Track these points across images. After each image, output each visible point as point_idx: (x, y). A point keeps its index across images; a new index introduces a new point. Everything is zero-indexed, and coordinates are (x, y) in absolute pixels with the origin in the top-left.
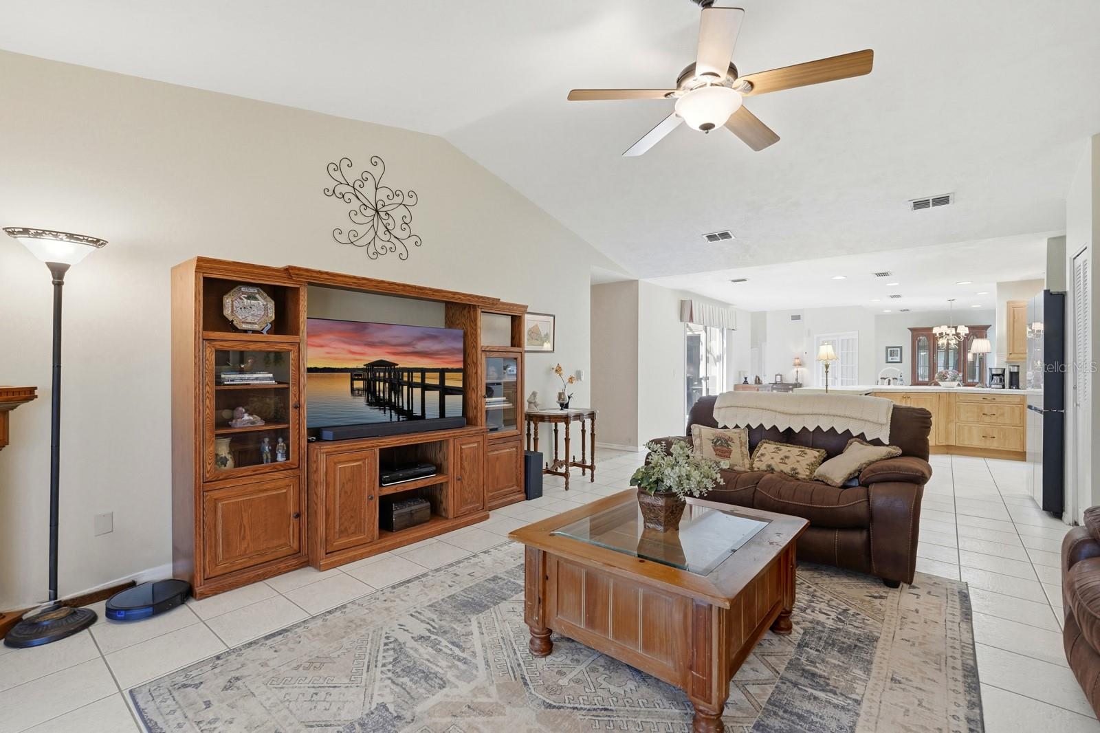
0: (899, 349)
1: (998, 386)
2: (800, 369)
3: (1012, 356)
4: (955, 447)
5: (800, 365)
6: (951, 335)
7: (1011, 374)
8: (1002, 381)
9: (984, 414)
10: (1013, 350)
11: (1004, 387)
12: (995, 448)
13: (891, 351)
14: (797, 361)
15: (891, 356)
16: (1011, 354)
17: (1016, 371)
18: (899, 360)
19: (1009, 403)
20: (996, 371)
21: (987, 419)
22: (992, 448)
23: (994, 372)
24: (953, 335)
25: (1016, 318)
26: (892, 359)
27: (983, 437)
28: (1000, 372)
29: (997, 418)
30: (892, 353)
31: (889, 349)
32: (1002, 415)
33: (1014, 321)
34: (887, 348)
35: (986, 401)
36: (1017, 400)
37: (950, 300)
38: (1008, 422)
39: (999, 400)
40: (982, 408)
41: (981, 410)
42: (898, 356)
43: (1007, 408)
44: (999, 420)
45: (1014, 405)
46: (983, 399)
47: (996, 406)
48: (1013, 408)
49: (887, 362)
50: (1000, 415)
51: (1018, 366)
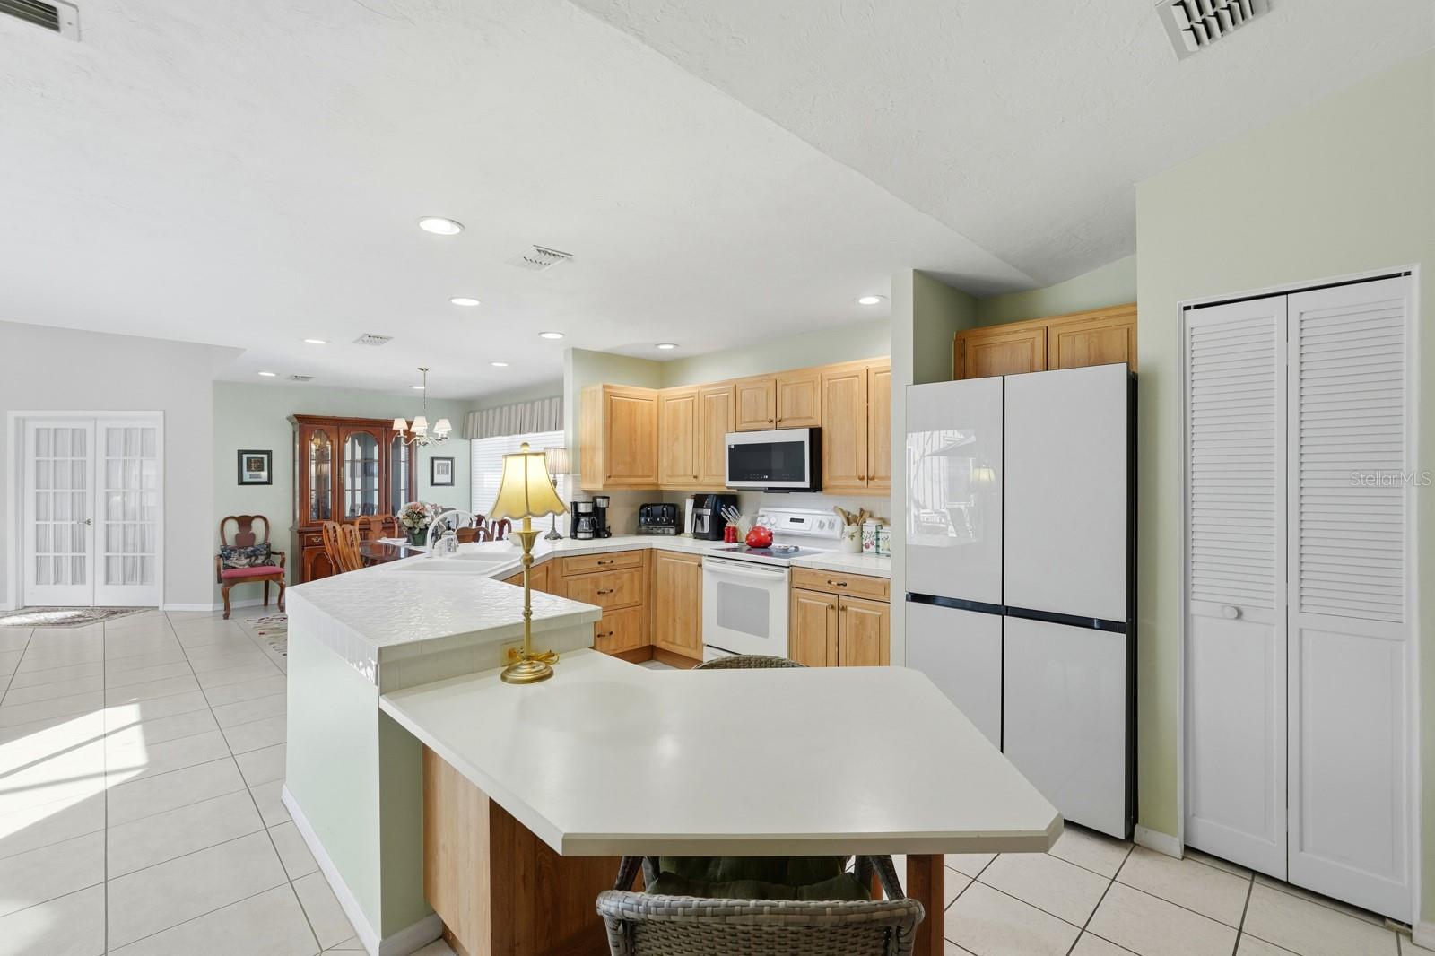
0: (265, 457)
3: (610, 481)
8: (594, 524)
9: (599, 593)
10: (611, 470)
11: (594, 537)
13: (247, 459)
15: (249, 469)
16: (609, 477)
17: (605, 505)
18: (264, 479)
20: (585, 507)
21: (604, 602)
23: (581, 509)
25: (615, 415)
26: (252, 477)
28: (590, 509)
29: (615, 596)
30: (253, 464)
32: (621, 588)
33: (611, 420)
34: (240, 453)
35: (602, 567)
36: (637, 559)
37: (421, 369)
38: (627, 600)
39: (617, 562)
40: (596, 582)
41: (596, 586)
42: (263, 470)
43: (626, 576)
44: (618, 601)
45: (633, 570)
46: (600, 563)
47: (614, 574)
48: (632, 574)
49: (239, 484)
50: (618, 590)
51: (608, 498)
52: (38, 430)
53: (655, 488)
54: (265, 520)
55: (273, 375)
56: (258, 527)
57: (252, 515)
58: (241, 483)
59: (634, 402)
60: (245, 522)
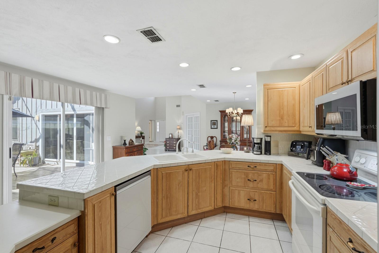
0: (216, 122)
1: (258, 153)
2: (180, 131)
3: (267, 129)
4: (229, 208)
5: (180, 129)
6: (235, 114)
7: (266, 142)
8: (260, 148)
9: (249, 180)
10: (268, 123)
11: (261, 154)
12: (256, 209)
13: (213, 122)
14: (178, 127)
15: (213, 125)
16: (266, 127)
17: (269, 140)
18: (216, 127)
19: (266, 170)
20: (257, 140)
21: (251, 184)
22: (254, 209)
23: (255, 141)
24: (236, 113)
25: (269, 98)
26: (213, 127)
27: (248, 199)
28: (259, 141)
29: (258, 183)
30: (214, 123)
31: (212, 122)
32: (261, 181)
33: (268, 101)
34: (211, 121)
35: (250, 169)
36: (272, 168)
37: (234, 93)
38: (265, 187)
39: (258, 167)
40: (247, 175)
41: (247, 177)
42: (216, 125)
43: (265, 175)
44: (259, 185)
45: (270, 173)
46: (248, 166)
47: (258, 173)
48: (269, 175)
49: (211, 129)
50: (260, 181)
51: (270, 136)
52: (188, 118)
53: (298, 133)
54: (216, 138)
55: (210, 101)
56: (215, 139)
57: (213, 136)
58: (211, 128)
59: (282, 90)
60: (212, 138)
